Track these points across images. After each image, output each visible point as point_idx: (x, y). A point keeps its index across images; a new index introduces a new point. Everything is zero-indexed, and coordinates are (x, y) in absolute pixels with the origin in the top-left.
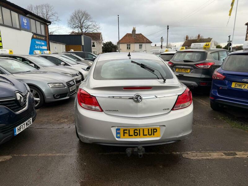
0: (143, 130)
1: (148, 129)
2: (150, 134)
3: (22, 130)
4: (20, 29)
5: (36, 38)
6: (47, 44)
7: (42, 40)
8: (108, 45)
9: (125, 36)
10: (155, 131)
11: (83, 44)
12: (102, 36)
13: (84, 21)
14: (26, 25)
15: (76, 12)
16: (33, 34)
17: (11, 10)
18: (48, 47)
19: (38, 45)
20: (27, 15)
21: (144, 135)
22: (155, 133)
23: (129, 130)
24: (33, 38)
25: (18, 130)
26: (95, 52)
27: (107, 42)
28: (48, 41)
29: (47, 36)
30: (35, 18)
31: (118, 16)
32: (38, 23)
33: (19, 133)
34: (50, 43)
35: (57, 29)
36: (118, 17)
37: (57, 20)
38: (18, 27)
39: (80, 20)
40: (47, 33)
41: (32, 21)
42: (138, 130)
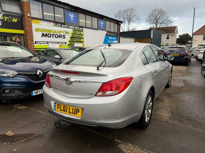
0: (70, 108)
1: (73, 109)
2: (74, 113)
3: (39, 93)
4: (97, 29)
5: (109, 35)
6: (118, 39)
7: (114, 36)
8: (184, 37)
9: (202, 28)
10: (78, 111)
11: (152, 37)
12: (177, 29)
13: (159, 17)
14: (102, 26)
15: (153, 10)
16: (107, 32)
17: (92, 16)
18: (119, 41)
19: (110, 40)
20: (104, 19)
21: (69, 112)
22: (77, 113)
23: (61, 105)
24: (107, 35)
25: (35, 93)
26: (169, 44)
27: (184, 34)
28: (119, 36)
29: (119, 33)
30: (110, 20)
31: (194, 8)
32: (112, 24)
33: (35, 95)
34: (121, 38)
35: (137, 26)
36: (195, 10)
37: (138, 19)
38: (96, 28)
39: (156, 17)
40: (119, 31)
41: (108, 23)
42: (66, 107)
